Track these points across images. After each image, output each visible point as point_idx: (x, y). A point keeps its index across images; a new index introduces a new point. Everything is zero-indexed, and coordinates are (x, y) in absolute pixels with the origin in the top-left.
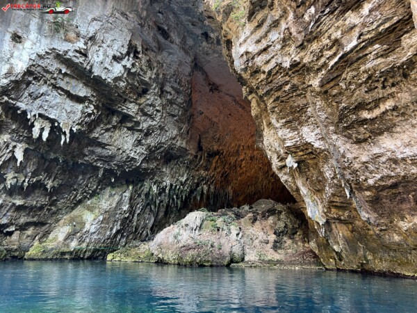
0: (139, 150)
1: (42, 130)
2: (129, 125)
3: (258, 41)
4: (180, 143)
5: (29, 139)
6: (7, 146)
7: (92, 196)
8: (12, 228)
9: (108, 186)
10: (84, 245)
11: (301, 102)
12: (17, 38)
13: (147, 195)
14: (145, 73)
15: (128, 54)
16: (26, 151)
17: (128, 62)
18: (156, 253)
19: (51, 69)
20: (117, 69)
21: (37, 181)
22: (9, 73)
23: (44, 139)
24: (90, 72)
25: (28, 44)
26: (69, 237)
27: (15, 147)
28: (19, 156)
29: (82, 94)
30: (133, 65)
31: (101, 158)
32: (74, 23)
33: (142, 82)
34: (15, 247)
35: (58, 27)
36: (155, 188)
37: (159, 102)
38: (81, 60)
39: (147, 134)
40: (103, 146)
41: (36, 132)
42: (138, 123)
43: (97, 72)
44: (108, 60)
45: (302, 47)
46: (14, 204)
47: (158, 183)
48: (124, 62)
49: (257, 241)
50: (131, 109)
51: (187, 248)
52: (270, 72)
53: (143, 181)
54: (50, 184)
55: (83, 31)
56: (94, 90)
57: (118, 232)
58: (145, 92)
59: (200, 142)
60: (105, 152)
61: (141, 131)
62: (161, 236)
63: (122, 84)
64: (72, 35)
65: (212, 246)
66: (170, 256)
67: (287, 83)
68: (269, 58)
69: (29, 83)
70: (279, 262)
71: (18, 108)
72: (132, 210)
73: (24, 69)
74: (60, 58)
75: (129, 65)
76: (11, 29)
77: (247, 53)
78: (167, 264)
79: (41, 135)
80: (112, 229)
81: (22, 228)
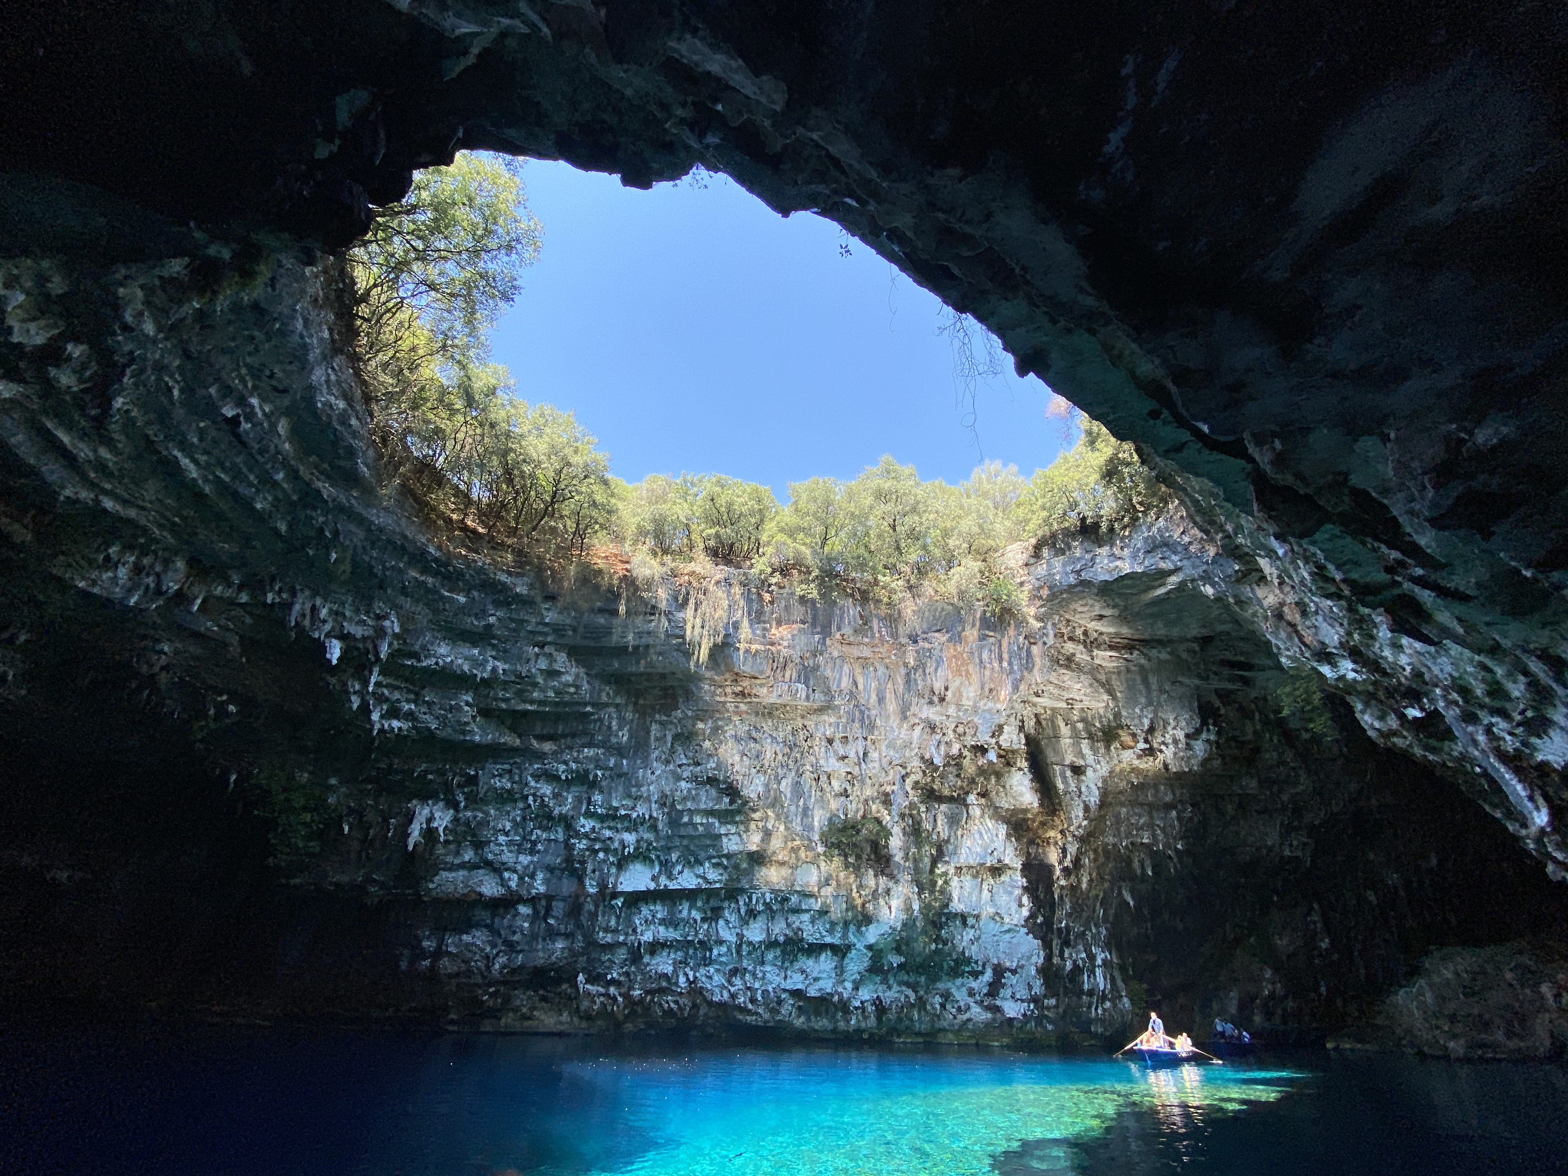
2: (1258, 807)
10: (1277, 1021)
15: (1204, 723)
17: (1209, 734)
20: (1200, 749)
21: (1163, 924)
22: (1086, 812)
24: (1167, 770)
25: (1089, 772)
27: (1120, 888)
28: (1130, 900)
30: (1218, 733)
31: (1238, 869)
33: (1246, 743)
35: (1109, 738)
38: (1151, 763)
39: (1298, 809)
40: (1231, 851)
41: (1136, 867)
43: (1174, 767)
44: (1182, 745)
48: (1204, 736)
56: (1181, 788)
58: (1257, 752)
60: (1239, 859)
61: (1283, 809)
63: (1216, 763)
71: (1108, 845)
72: (1342, 948)
73: (1098, 800)
75: (1212, 737)
79: (1144, 870)
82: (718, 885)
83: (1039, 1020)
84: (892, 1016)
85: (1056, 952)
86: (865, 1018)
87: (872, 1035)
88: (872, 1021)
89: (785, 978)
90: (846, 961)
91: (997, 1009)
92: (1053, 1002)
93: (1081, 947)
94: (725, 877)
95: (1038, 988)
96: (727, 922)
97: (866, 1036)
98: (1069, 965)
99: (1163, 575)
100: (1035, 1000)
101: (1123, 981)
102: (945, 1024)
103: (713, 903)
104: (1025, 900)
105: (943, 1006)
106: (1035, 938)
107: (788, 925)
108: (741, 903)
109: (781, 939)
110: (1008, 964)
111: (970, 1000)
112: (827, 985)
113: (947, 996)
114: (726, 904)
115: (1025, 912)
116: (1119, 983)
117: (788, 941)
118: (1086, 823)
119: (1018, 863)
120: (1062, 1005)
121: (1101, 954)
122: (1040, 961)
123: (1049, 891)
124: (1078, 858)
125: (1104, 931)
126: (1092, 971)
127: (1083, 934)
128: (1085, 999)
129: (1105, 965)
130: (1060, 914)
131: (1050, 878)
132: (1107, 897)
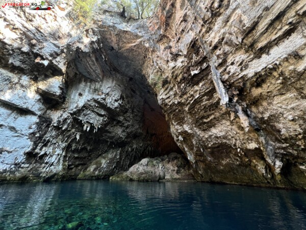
0: (124, 134)
1: (87, 127)
2: (120, 124)
3: (166, 95)
4: (139, 131)
5: (82, 131)
6: (74, 134)
7: (105, 152)
8: (73, 166)
9: (111, 148)
10: (101, 173)
11: (182, 116)
12: (80, 95)
13: (127, 152)
14: (127, 105)
15: (120, 99)
16: (80, 136)
17: (120, 102)
18: (129, 176)
19: (92, 105)
20: (116, 104)
21: (84, 147)
22: (77, 107)
23: (88, 131)
24: (106, 105)
25: (84, 97)
26: (95, 170)
27: (76, 134)
28: (78, 137)
29: (103, 114)
30: (122, 103)
31: (109, 137)
32: (101, 89)
33: (126, 109)
34: (73, 174)
35: (95, 90)
36: (130, 149)
37: (132, 115)
38: (103, 101)
39: (127, 127)
40: (110, 133)
41: (85, 128)
42: (123, 124)
43: (108, 105)
44: (113, 101)
45: (181, 97)
46: (74, 156)
47: (131, 147)
48: (119, 102)
49: (170, 171)
50: (121, 118)
51: (142, 174)
52: (171, 105)
53: (125, 146)
54: (89, 148)
55: (104, 91)
56: (107, 112)
57: (115, 167)
58: (126, 112)
59: (147, 130)
60: (111, 135)
61: (125, 126)
62: (131, 169)
63: (118, 110)
64: (100, 93)
65: (152, 173)
66: (135, 177)
67: (177, 109)
68: (170, 100)
69: (83, 110)
70: (179, 179)
71: (79, 119)
72: (120, 158)
73: (82, 105)
74: (96, 101)
75: (120, 103)
76: (79, 92)
77: (162, 98)
78: (134, 180)
79: (87, 129)
80: (112, 166)
81: (77, 166)
83: (11, 172)
85: (39, 148)
93: (52, 148)
95: (21, 158)
98: (42, 153)
99: (137, 37)
100: (16, 164)
101: (63, 161)
104: (34, 126)
106: (31, 141)
110: (8, 149)
115: (31, 131)
116: (61, 161)
118: (75, 110)
119: (39, 113)
120: (31, 167)
121: (58, 151)
122: (28, 150)
123: (48, 126)
124: (66, 119)
125: (64, 145)
126: (51, 156)
127: (55, 144)
128: (43, 165)
129: (58, 155)
130: (48, 135)
131: (50, 122)
132: (70, 135)
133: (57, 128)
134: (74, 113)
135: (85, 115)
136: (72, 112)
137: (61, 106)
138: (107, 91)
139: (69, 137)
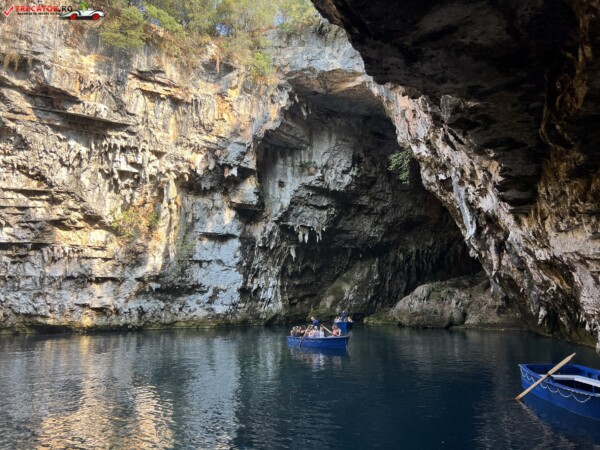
1: (304, 235)
2: (365, 211)
5: (297, 243)
6: (286, 250)
8: (296, 301)
9: (358, 261)
12: (282, 184)
15: (353, 165)
16: (297, 251)
17: (353, 173)
18: (396, 317)
19: (303, 195)
20: (347, 179)
21: (307, 266)
23: (306, 241)
24: (328, 189)
25: (288, 186)
26: (334, 304)
27: (290, 248)
28: (293, 254)
29: (325, 204)
30: (358, 172)
31: (347, 241)
32: (313, 161)
33: (369, 178)
34: (299, 313)
35: (304, 167)
36: (401, 257)
37: (388, 186)
38: (321, 184)
39: (383, 214)
40: (347, 232)
41: (300, 236)
42: (372, 209)
43: (332, 188)
44: (339, 176)
46: (294, 284)
47: (403, 251)
48: (351, 173)
49: (484, 308)
50: (365, 200)
51: (415, 314)
53: (388, 251)
54: (314, 267)
55: (319, 164)
56: (333, 198)
57: (373, 298)
58: (373, 184)
60: (350, 236)
61: (376, 214)
62: (402, 304)
63: (353, 187)
64: (312, 170)
69: (292, 210)
70: (496, 325)
71: (289, 226)
73: (289, 202)
74: (308, 187)
76: (277, 180)
79: (304, 239)
80: (367, 296)
81: (302, 299)
82: (26, 241)
83: (233, 314)
84: (149, 315)
85: (249, 280)
86: (131, 317)
87: (133, 327)
88: (135, 319)
89: (77, 298)
90: (122, 287)
91: (212, 310)
92: (242, 305)
93: (263, 278)
94: (32, 235)
95: (237, 297)
96: (33, 264)
97: (130, 327)
98: (255, 287)
100: (233, 305)
101: (281, 294)
102: (180, 318)
103: (22, 252)
104: (238, 254)
105: (180, 309)
106: (240, 273)
107: (81, 266)
108: (45, 253)
109: (76, 275)
110: (222, 287)
111: (197, 306)
112: (108, 300)
113: (184, 305)
114: (32, 253)
115: (237, 260)
116: (279, 295)
117: (82, 276)
118: (280, 214)
119: (238, 234)
120: (247, 306)
121: (272, 281)
122: (240, 285)
123: (252, 249)
124: (271, 233)
125: (277, 270)
126: (266, 290)
127: (266, 271)
128: (260, 303)
129: (274, 286)
130: (256, 261)
131: (254, 242)
132: (282, 253)
133: (264, 249)
134: (281, 219)
135: (296, 216)
136: (276, 219)
137: (261, 215)
138: (324, 161)
139: (280, 256)
